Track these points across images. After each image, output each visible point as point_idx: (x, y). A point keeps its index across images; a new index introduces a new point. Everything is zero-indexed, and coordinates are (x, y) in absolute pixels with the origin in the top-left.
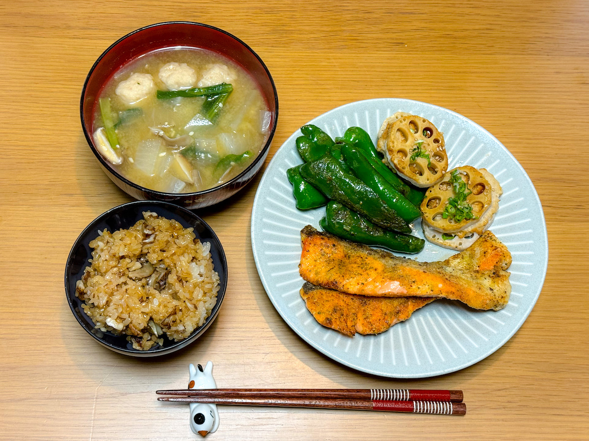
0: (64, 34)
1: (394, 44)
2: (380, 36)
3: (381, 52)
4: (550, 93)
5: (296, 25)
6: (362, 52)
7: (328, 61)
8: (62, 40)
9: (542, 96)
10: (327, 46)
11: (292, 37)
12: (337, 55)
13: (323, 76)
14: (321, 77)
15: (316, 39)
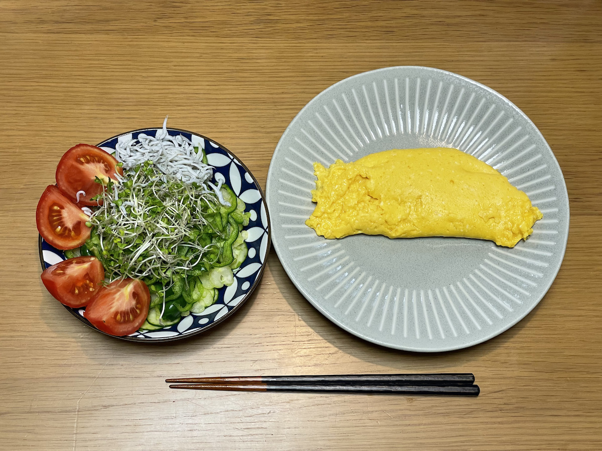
0: (37, 29)
1: (384, 33)
2: (369, 24)
3: (369, 41)
4: (546, 82)
5: (282, 13)
6: (350, 41)
7: (315, 51)
8: (36, 35)
9: (538, 85)
10: (315, 36)
11: (278, 26)
12: (325, 45)
13: (310, 67)
14: (308, 69)
15: (303, 28)
